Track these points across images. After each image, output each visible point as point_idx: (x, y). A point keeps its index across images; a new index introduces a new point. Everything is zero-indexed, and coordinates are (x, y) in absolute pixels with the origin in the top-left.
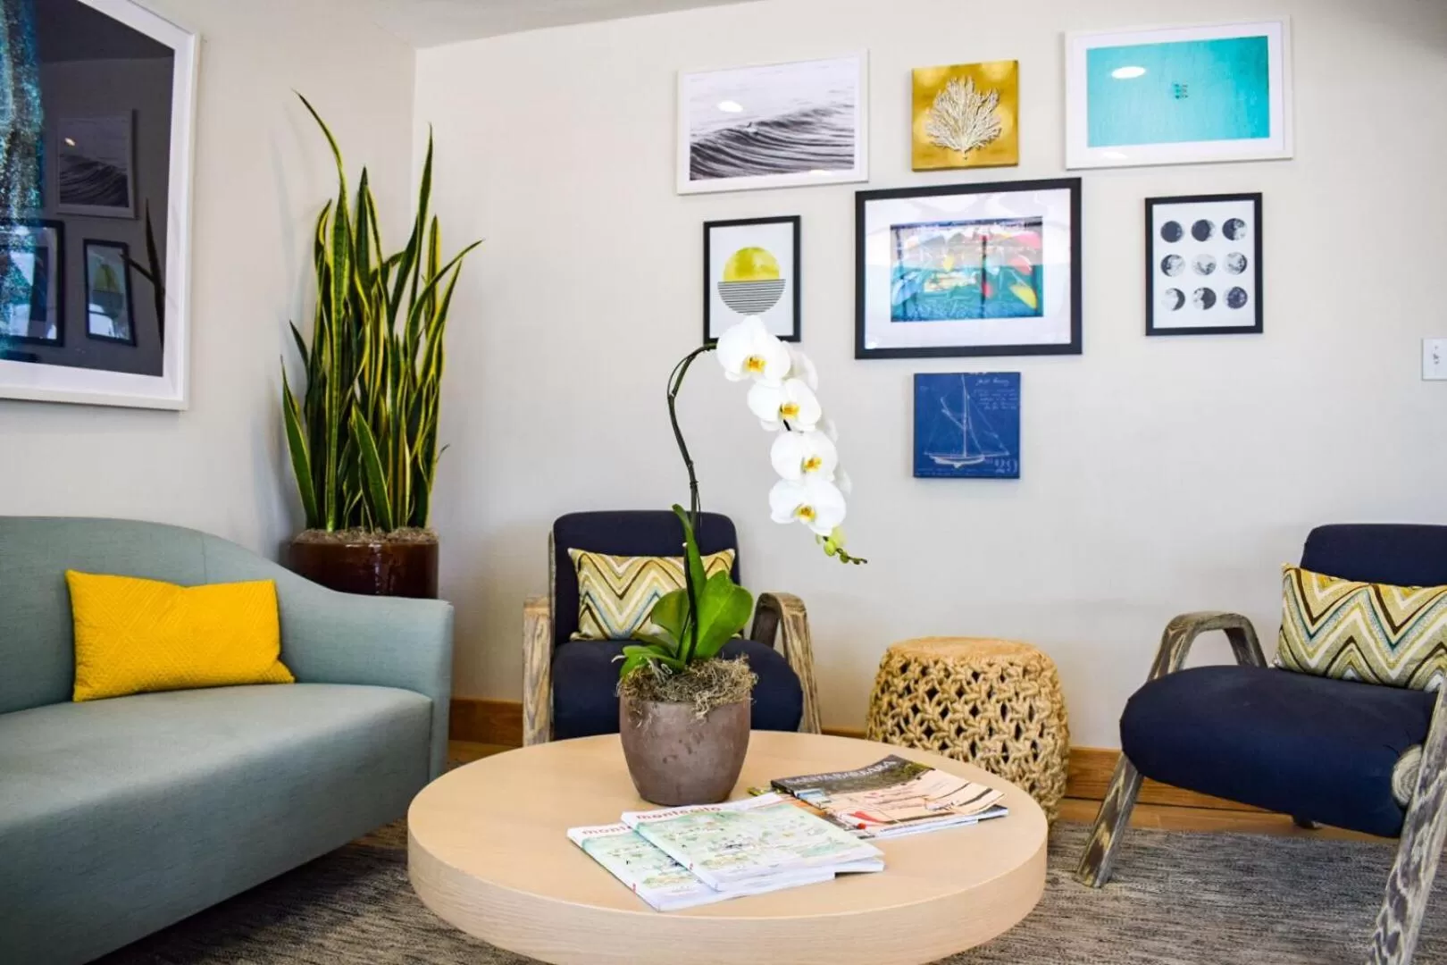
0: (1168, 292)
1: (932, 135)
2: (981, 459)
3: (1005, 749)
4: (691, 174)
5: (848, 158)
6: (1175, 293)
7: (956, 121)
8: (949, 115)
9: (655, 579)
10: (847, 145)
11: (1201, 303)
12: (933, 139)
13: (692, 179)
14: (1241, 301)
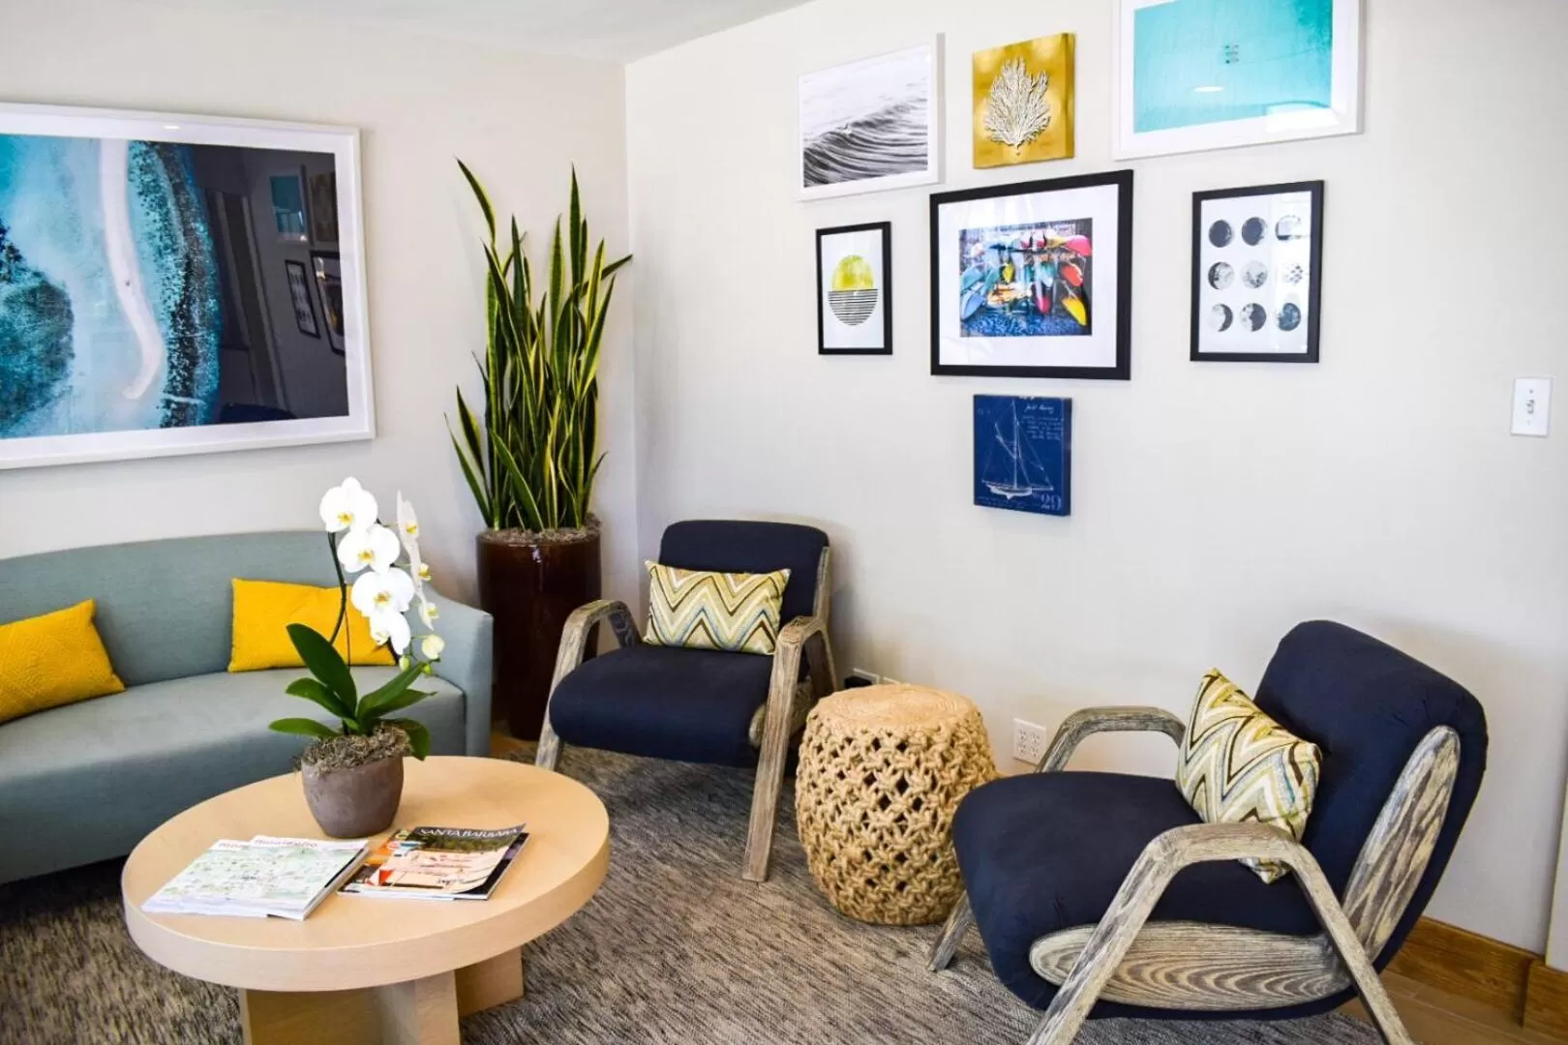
0: (1214, 308)
1: (989, 129)
2: (1029, 492)
3: (865, 816)
4: (805, 181)
5: (923, 158)
6: (1222, 310)
7: (1010, 112)
8: (1004, 105)
9: (705, 595)
10: (922, 144)
11: (1250, 323)
12: (990, 133)
13: (806, 186)
14: (1294, 321)
